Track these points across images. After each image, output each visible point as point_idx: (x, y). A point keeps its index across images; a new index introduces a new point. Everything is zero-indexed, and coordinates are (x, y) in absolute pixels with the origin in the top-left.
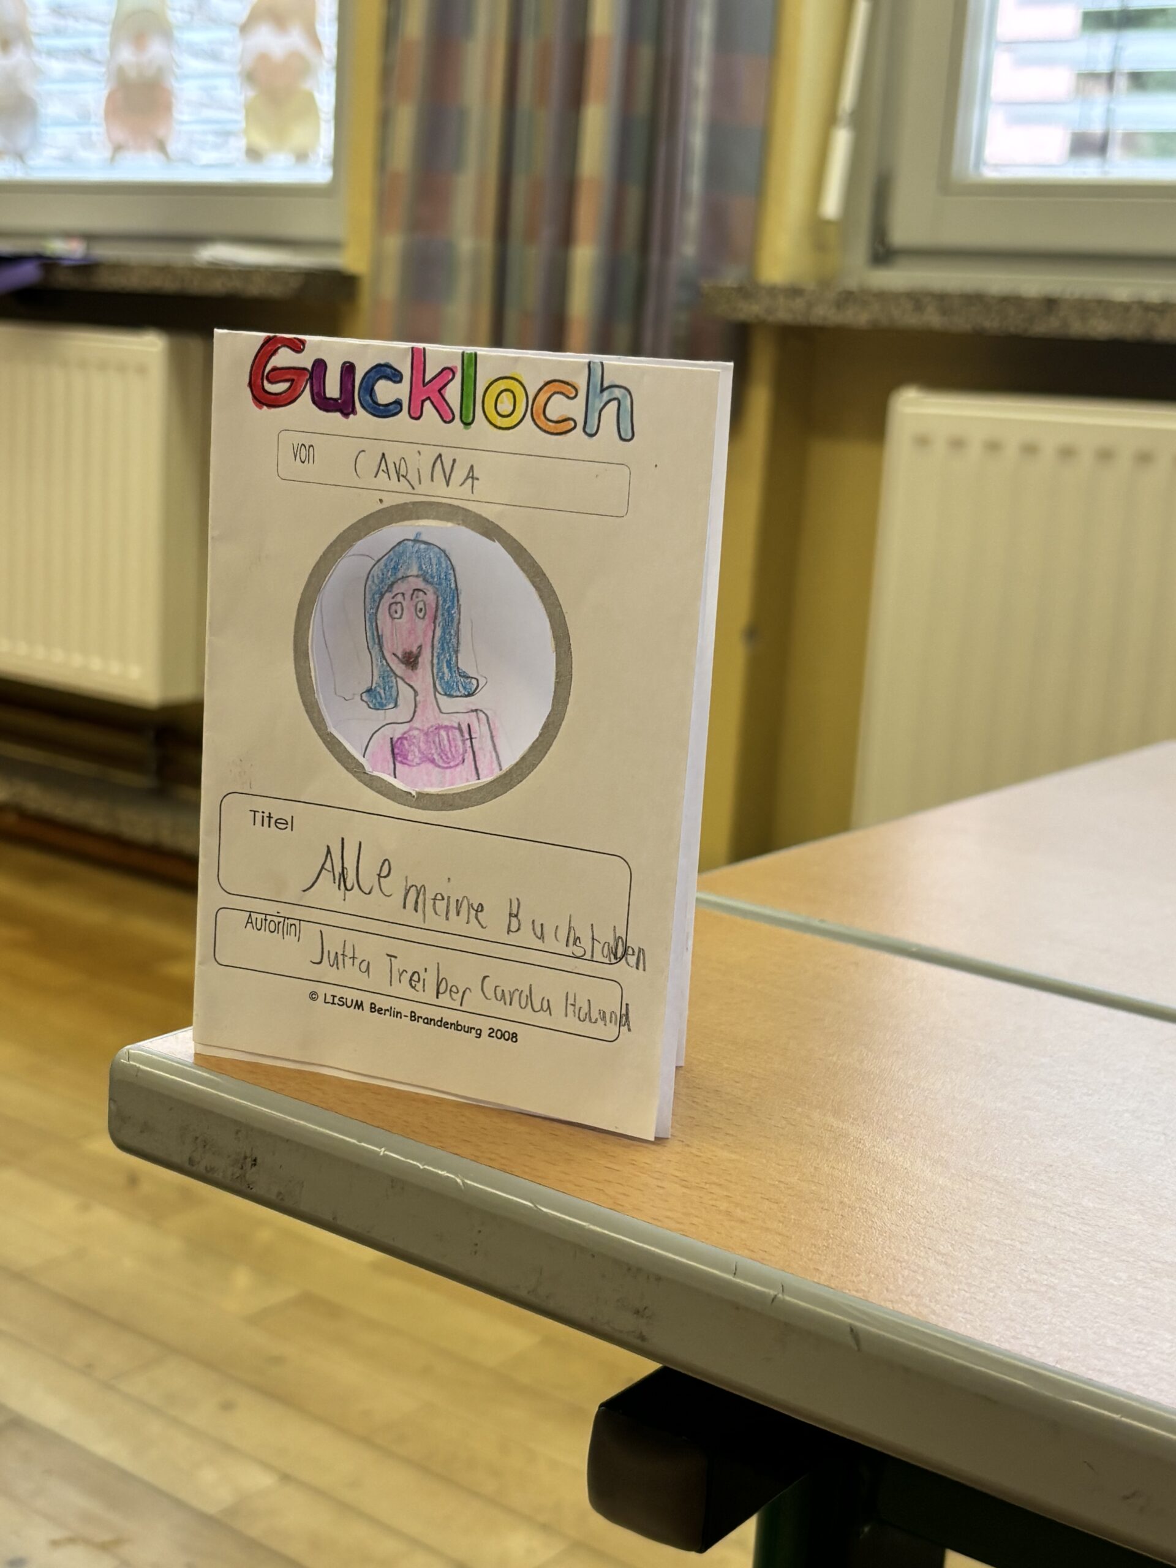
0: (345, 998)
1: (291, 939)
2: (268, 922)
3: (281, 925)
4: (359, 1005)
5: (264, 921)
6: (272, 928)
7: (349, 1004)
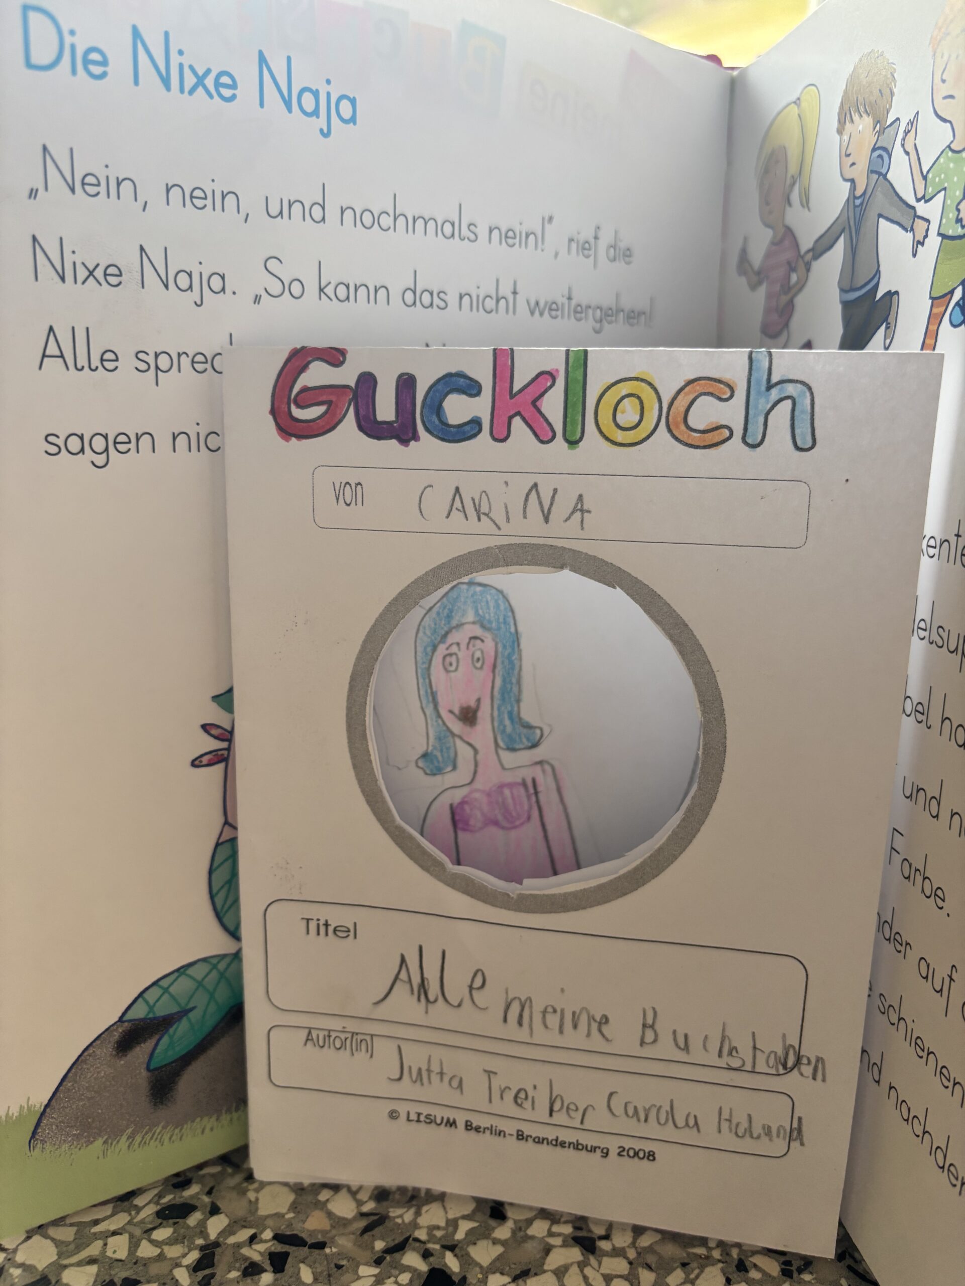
0: (433, 1115)
1: (362, 1055)
2: (332, 1039)
3: (348, 1042)
4: (452, 1124)
5: (327, 1039)
6: (338, 1045)
7: (439, 1121)
